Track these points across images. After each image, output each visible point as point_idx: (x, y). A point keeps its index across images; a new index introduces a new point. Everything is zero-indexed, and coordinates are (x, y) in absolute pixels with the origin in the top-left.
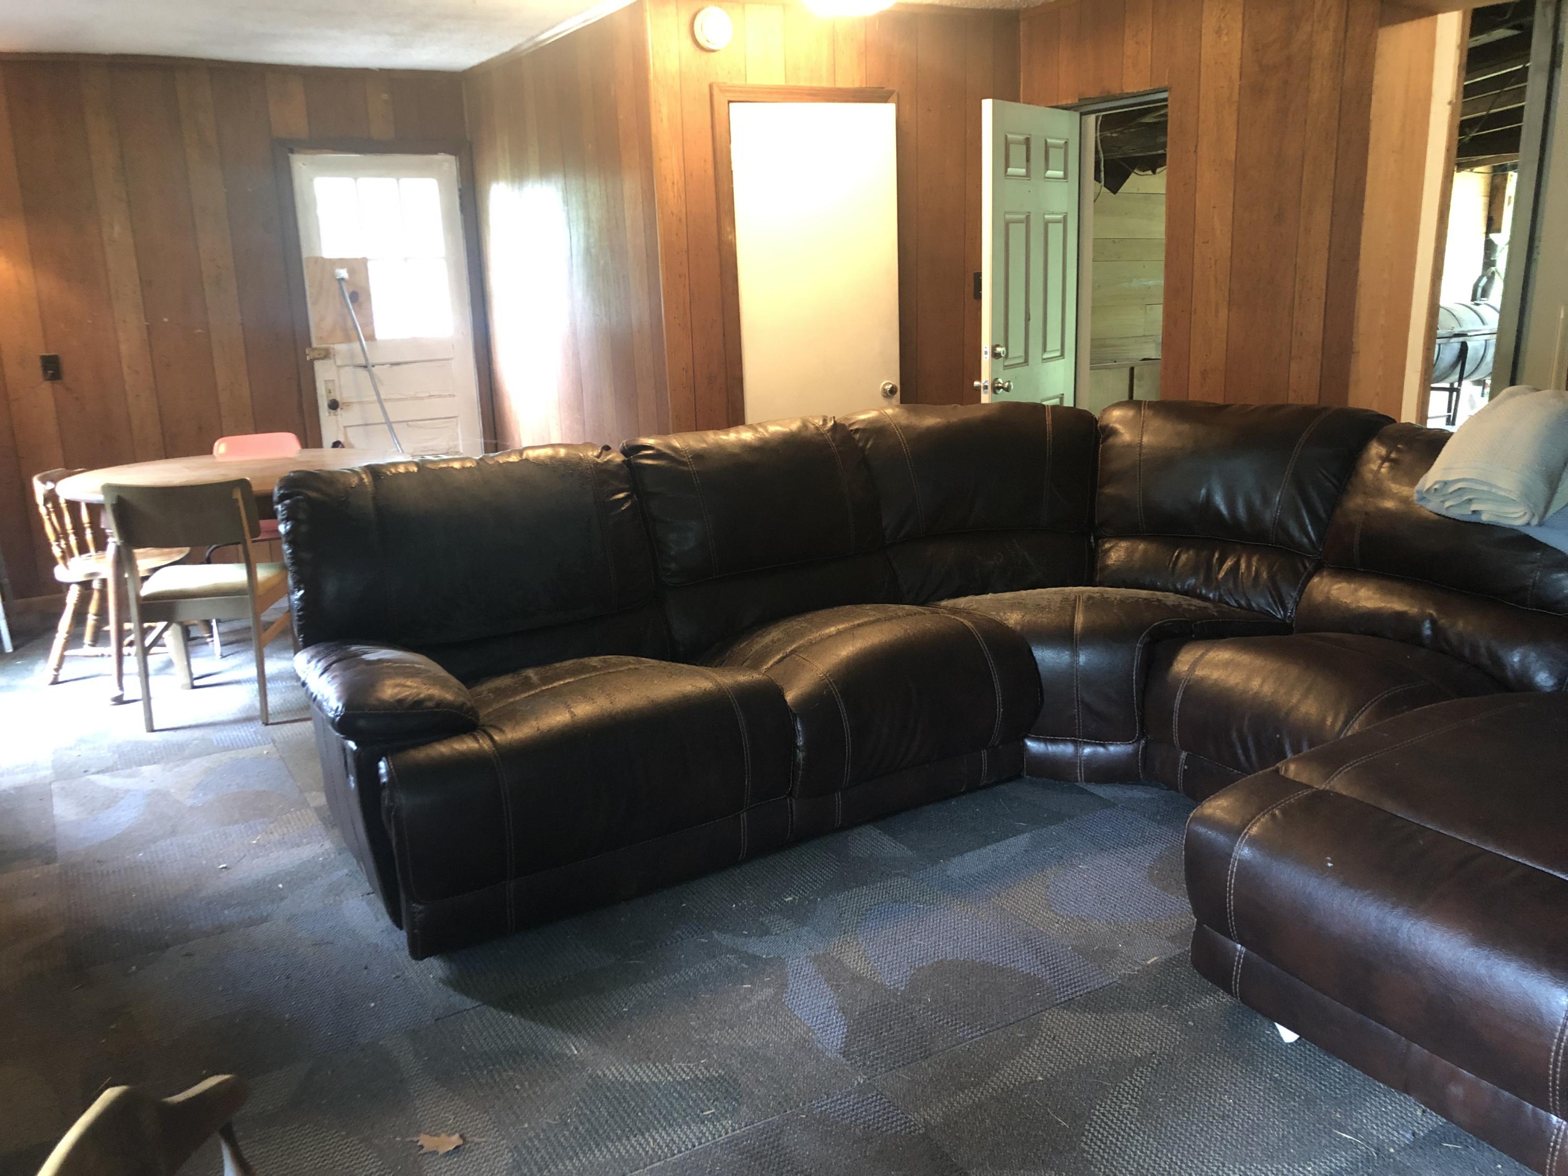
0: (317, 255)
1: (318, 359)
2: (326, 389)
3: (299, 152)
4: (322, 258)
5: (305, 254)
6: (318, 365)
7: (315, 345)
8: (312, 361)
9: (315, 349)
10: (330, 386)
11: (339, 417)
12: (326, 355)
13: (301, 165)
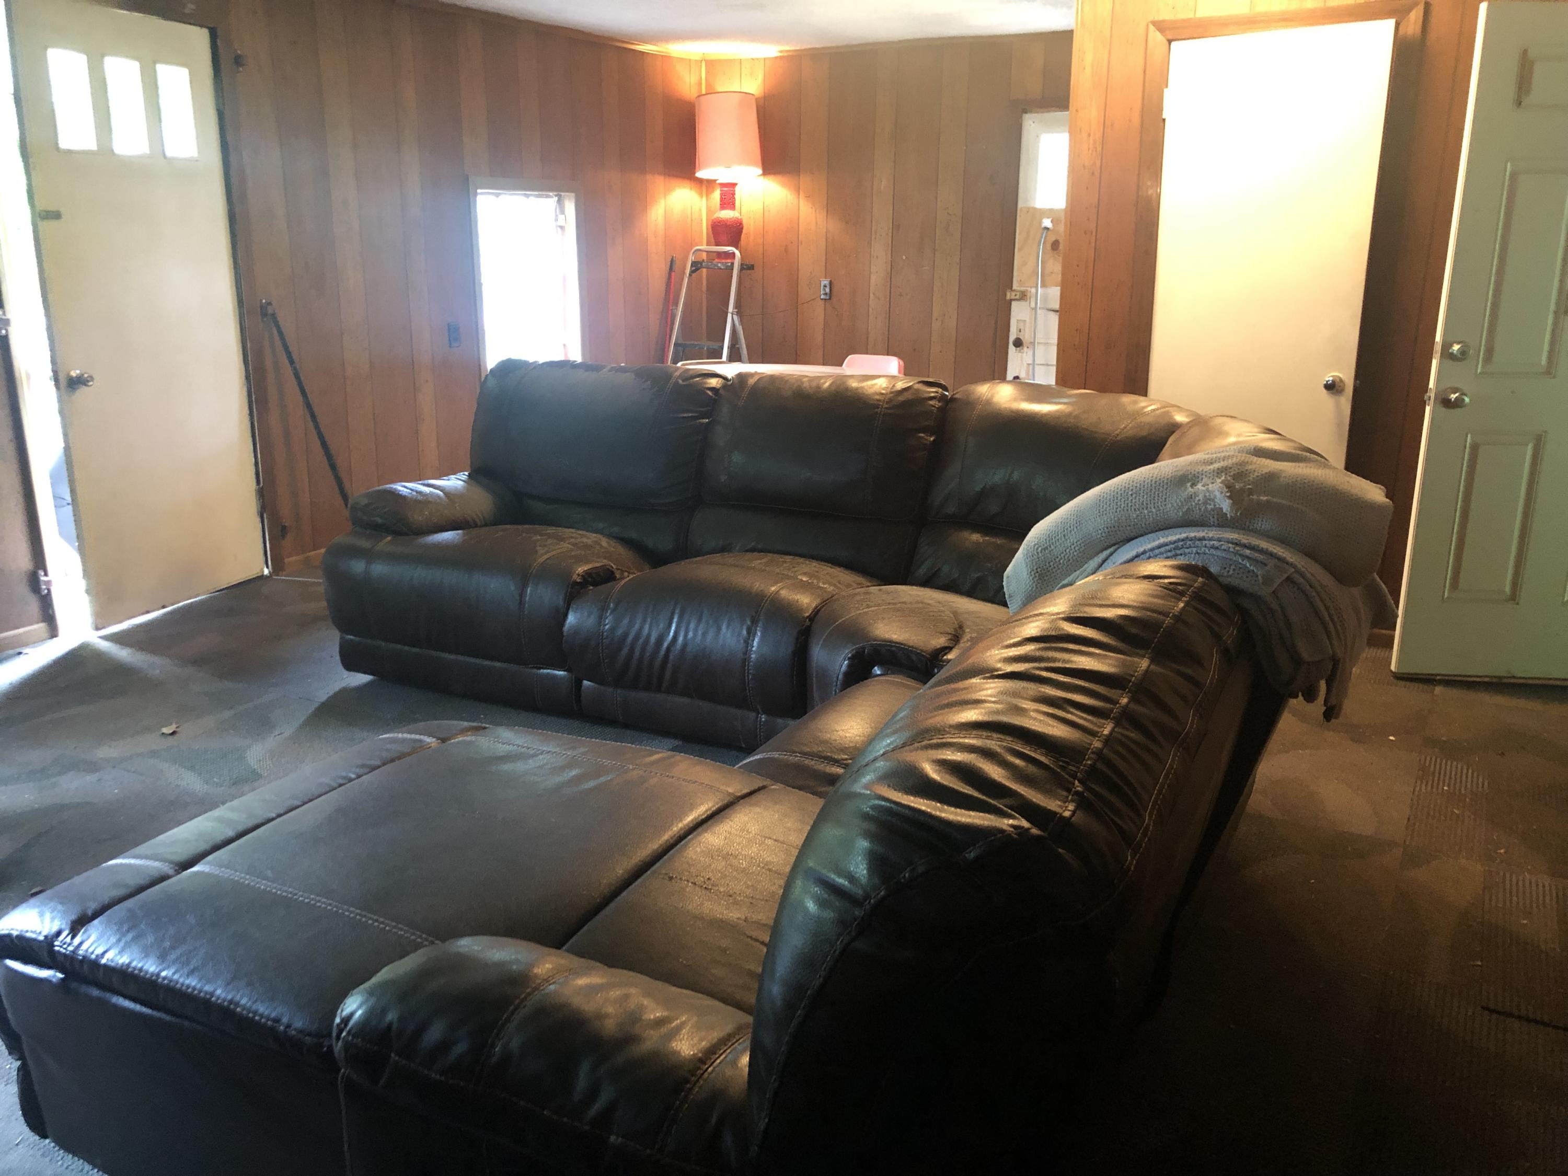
0: (1032, 205)
1: (1014, 300)
2: (1017, 327)
3: (1031, 112)
4: (1035, 209)
5: (1021, 204)
6: (1014, 305)
7: (1014, 287)
8: (1011, 300)
9: (1014, 290)
10: (1021, 326)
11: (1025, 354)
12: (1023, 296)
13: (1032, 123)
